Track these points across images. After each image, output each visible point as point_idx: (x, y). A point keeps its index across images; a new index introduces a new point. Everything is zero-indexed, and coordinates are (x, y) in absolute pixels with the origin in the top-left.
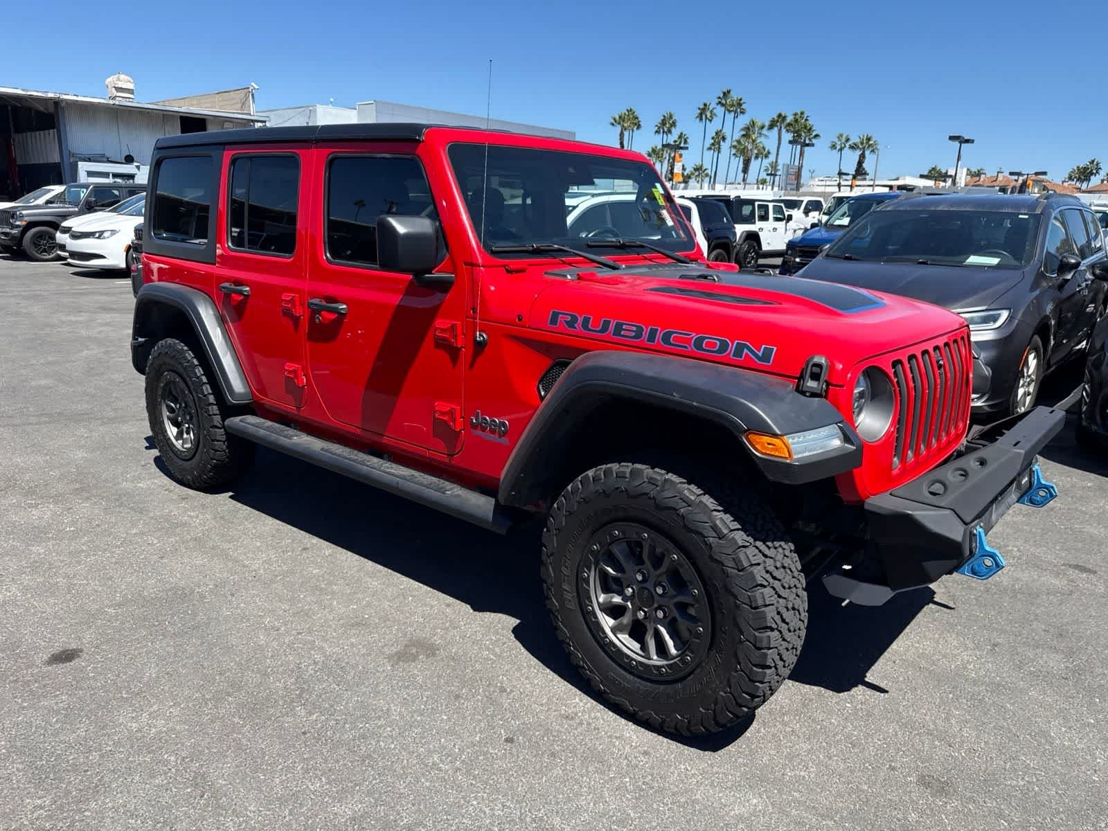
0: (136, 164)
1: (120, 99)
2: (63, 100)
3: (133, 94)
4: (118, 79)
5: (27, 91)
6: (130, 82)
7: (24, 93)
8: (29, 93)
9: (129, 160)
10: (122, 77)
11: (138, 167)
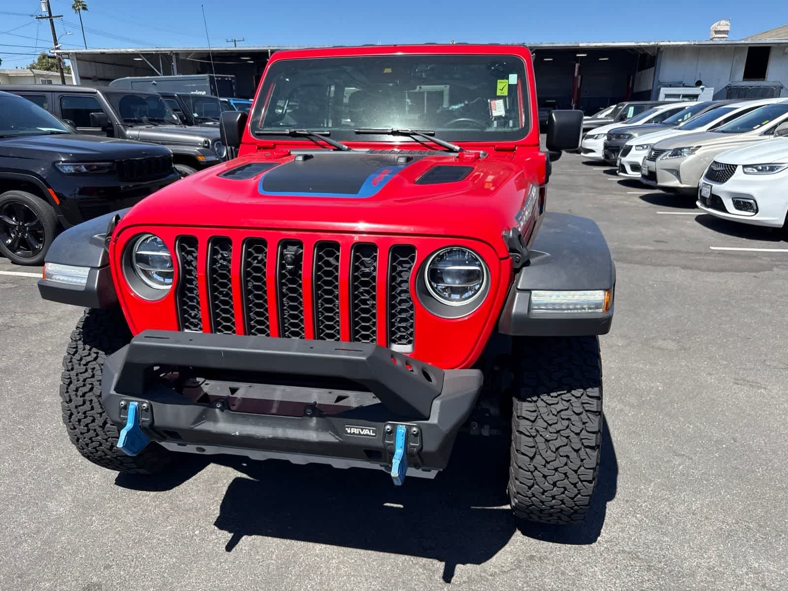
0: (702, 87)
1: (717, 39)
2: (662, 46)
3: (727, 34)
4: (719, 25)
5: (638, 42)
6: (727, 25)
7: (635, 44)
8: (639, 44)
9: (699, 83)
10: (723, 22)
11: (703, 89)
